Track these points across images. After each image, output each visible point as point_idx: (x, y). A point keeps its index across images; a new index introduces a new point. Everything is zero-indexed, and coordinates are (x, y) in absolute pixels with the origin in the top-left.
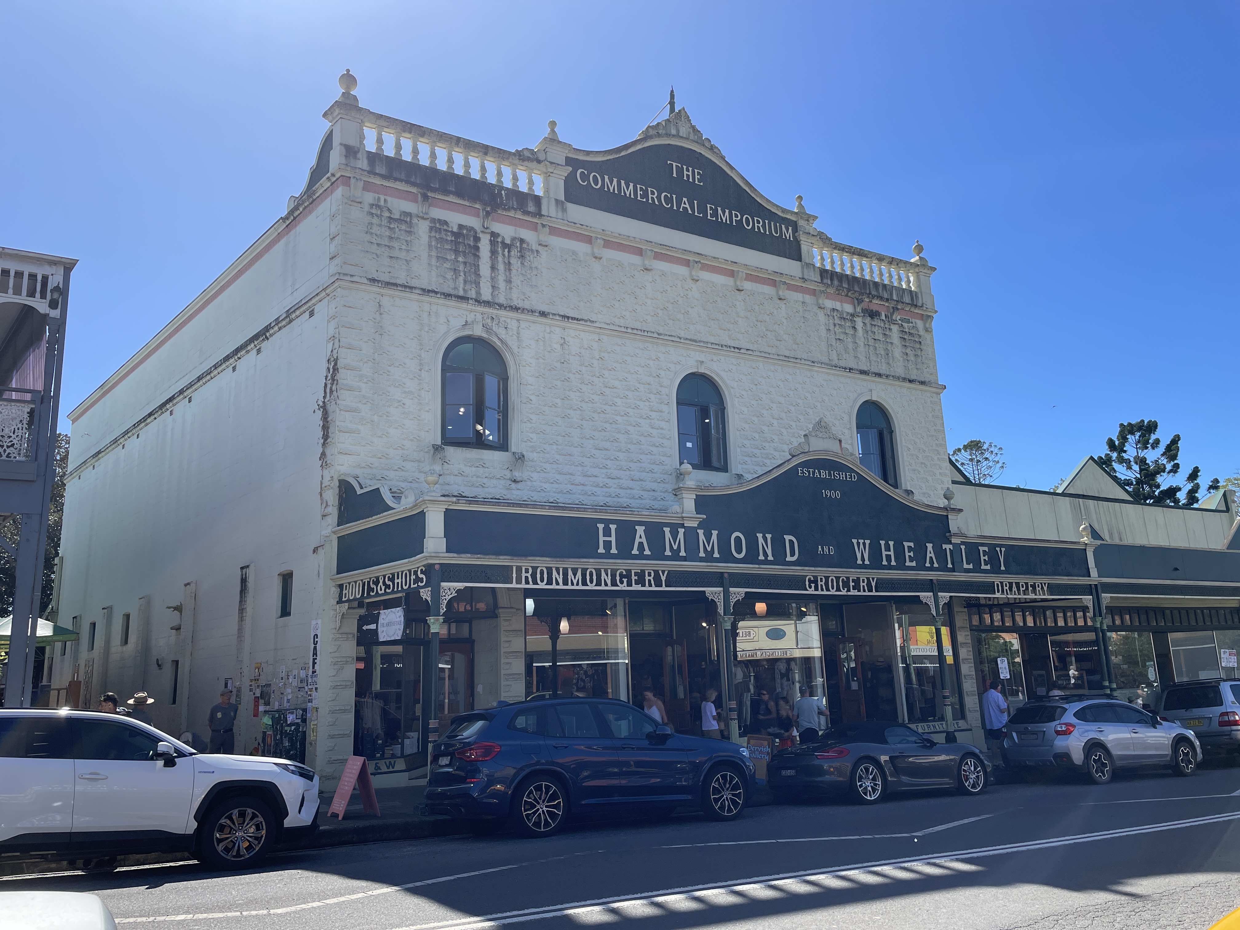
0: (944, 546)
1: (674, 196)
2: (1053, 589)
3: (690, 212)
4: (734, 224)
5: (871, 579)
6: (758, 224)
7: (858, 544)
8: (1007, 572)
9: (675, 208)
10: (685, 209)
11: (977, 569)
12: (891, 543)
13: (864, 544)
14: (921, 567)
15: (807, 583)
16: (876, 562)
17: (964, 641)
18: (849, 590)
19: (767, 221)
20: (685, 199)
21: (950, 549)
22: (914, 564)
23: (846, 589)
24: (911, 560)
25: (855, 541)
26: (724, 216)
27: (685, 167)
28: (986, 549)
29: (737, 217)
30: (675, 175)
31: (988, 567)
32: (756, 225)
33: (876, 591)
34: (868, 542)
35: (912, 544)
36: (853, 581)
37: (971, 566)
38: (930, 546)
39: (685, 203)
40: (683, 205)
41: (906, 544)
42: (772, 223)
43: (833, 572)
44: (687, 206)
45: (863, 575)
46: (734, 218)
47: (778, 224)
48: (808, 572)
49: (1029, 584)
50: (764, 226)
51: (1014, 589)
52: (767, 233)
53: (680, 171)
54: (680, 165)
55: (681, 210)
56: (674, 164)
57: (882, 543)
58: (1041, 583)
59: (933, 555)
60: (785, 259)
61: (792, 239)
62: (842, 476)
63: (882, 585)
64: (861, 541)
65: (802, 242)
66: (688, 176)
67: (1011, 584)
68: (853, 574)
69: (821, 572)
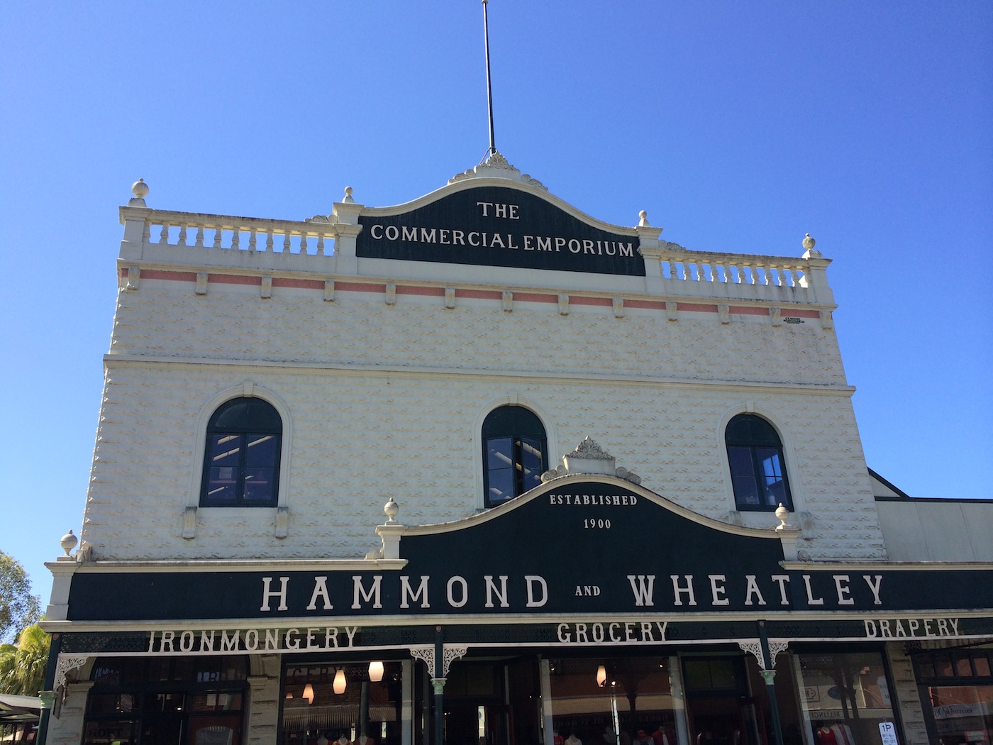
0: (774, 578)
1: (484, 234)
2: (966, 625)
3: (502, 246)
4: (558, 250)
5: (658, 624)
6: (588, 246)
7: (637, 582)
8: (885, 606)
9: (485, 245)
10: (497, 245)
11: (832, 605)
12: (689, 578)
13: (646, 582)
14: (738, 605)
15: (559, 633)
16: (663, 601)
17: (907, 698)
18: (624, 639)
19: (599, 242)
20: (497, 235)
21: (784, 581)
22: (726, 602)
23: (619, 638)
24: (721, 597)
25: (632, 578)
26: (545, 245)
27: (497, 205)
28: (846, 578)
29: (560, 242)
30: (485, 214)
31: (851, 601)
32: (585, 247)
33: (667, 639)
34: (651, 578)
35: (722, 578)
36: (630, 627)
37: (820, 602)
38: (751, 580)
39: (497, 239)
40: (494, 241)
41: (713, 578)
42: (606, 243)
43: (598, 619)
44: (500, 241)
45: (645, 619)
46: (557, 245)
47: (614, 243)
48: (563, 619)
49: (925, 621)
50: (595, 248)
51: (899, 628)
52: (600, 253)
53: (491, 210)
54: (492, 204)
55: (492, 246)
56: (485, 205)
57: (675, 578)
58: (947, 620)
59: (756, 590)
60: (624, 276)
61: (631, 255)
62: (616, 500)
63: (673, 631)
64: (641, 578)
65: (644, 257)
66: (501, 213)
67: (893, 623)
68: (629, 619)
69: (580, 619)
